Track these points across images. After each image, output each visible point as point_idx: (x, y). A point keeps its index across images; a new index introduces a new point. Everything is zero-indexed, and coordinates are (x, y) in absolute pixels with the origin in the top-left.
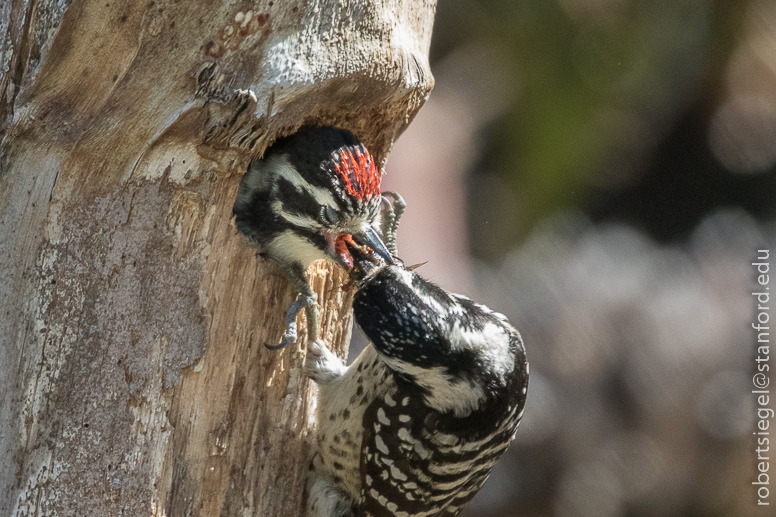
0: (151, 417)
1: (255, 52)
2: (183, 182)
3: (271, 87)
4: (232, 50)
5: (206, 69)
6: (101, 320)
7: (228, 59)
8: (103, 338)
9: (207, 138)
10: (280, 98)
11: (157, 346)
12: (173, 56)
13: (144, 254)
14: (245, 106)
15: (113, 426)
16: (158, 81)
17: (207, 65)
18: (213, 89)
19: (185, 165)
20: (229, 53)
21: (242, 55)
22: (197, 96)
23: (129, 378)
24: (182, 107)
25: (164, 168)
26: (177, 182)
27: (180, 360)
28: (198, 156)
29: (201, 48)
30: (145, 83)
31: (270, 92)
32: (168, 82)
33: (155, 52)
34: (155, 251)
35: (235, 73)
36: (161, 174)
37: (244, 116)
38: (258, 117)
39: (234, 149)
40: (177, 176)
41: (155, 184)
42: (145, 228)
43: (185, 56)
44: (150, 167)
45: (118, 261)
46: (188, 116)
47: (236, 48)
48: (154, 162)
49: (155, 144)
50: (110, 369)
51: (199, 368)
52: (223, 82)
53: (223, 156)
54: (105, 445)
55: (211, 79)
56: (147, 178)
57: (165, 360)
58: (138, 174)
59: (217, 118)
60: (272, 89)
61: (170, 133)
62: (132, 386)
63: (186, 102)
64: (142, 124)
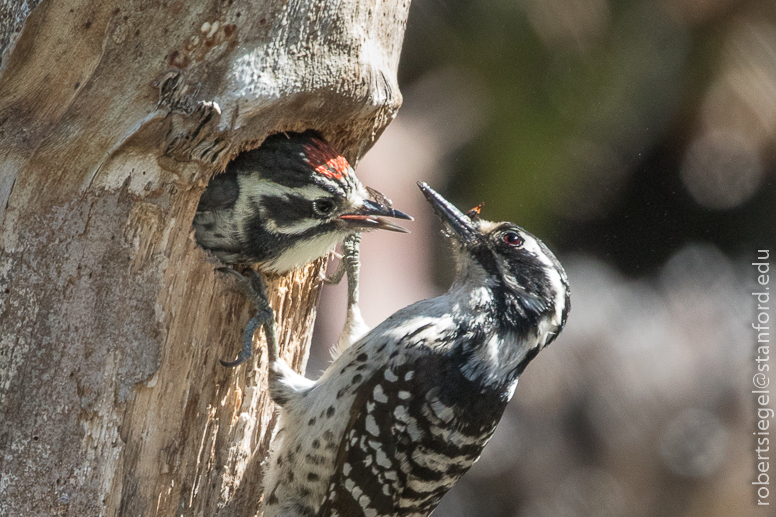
0: (102, 432)
1: (220, 63)
2: (143, 194)
3: (235, 99)
4: (197, 60)
5: (170, 79)
6: (55, 332)
7: (193, 69)
8: (56, 349)
9: (168, 149)
10: (245, 110)
11: (110, 360)
12: (137, 65)
13: (100, 266)
14: (208, 118)
15: (63, 440)
16: (120, 89)
17: (170, 75)
18: (176, 100)
19: (146, 176)
20: (194, 64)
21: (207, 66)
22: (160, 107)
23: (81, 392)
24: (145, 116)
25: (124, 179)
26: (137, 193)
27: (134, 374)
28: (159, 168)
29: (166, 57)
30: (107, 91)
31: (234, 105)
32: (131, 91)
33: (118, 60)
34: (112, 263)
35: (200, 84)
36: (121, 184)
37: (206, 129)
38: (222, 129)
39: (196, 161)
40: (137, 187)
41: (114, 194)
42: (103, 239)
43: (149, 66)
44: (110, 177)
45: (74, 272)
46: (150, 127)
47: (202, 58)
48: (114, 172)
49: (116, 154)
50: (62, 381)
51: (152, 383)
52: (187, 93)
53: (184, 168)
54: (54, 458)
55: (175, 90)
56: (106, 189)
57: (118, 374)
58: (97, 184)
59: (180, 129)
60: (237, 102)
61: (131, 143)
62: (83, 400)
63: (149, 112)
64: (103, 133)
